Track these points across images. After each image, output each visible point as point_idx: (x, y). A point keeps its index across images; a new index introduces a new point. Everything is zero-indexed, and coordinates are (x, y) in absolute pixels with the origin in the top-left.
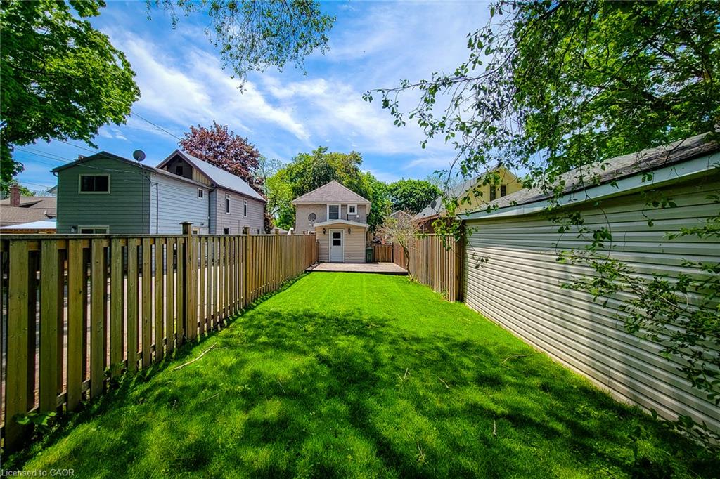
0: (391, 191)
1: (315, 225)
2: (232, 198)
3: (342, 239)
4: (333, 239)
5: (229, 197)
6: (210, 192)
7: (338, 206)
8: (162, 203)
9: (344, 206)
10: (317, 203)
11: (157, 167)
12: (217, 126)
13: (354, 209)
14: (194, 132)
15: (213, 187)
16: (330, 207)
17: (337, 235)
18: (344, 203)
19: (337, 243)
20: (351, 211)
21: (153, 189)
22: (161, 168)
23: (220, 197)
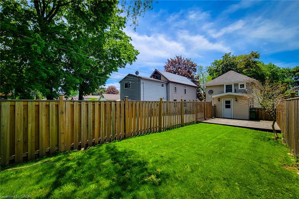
0: (294, 73)
1: (213, 97)
2: (178, 87)
3: (232, 104)
4: (225, 104)
5: (176, 86)
6: (167, 84)
7: (232, 85)
8: (145, 90)
9: (236, 85)
10: (217, 84)
11: (150, 77)
12: (177, 57)
13: (243, 85)
14: (169, 61)
15: (168, 82)
16: (226, 86)
17: (228, 102)
18: (235, 83)
19: (228, 106)
20: (241, 87)
21: (142, 85)
22: (151, 77)
23: (171, 86)
